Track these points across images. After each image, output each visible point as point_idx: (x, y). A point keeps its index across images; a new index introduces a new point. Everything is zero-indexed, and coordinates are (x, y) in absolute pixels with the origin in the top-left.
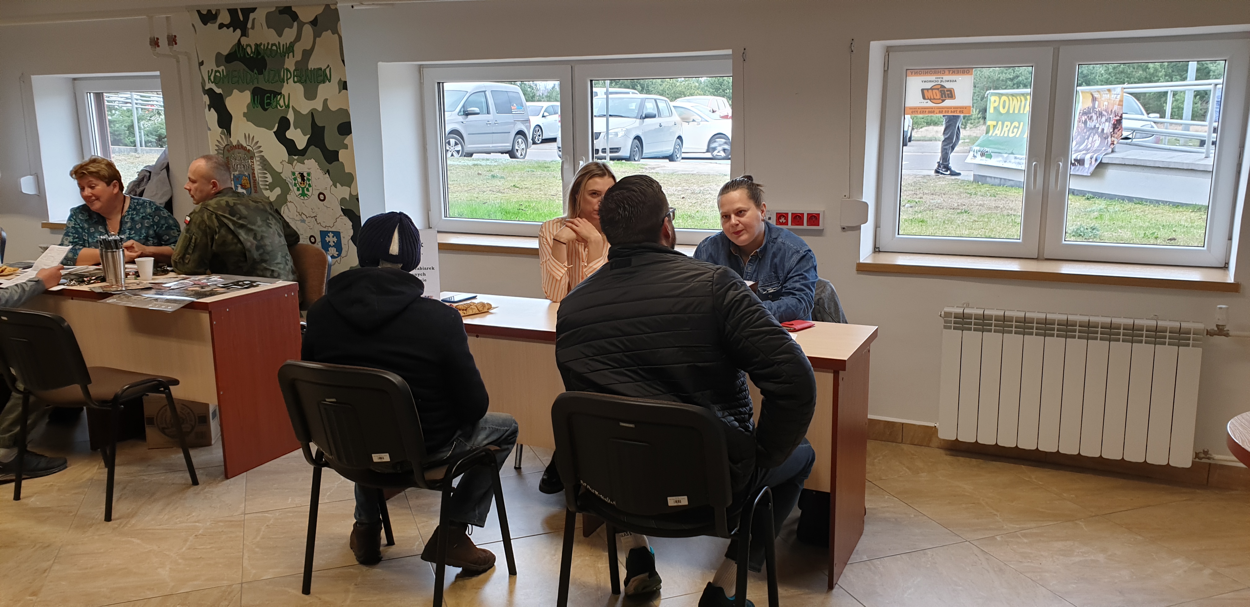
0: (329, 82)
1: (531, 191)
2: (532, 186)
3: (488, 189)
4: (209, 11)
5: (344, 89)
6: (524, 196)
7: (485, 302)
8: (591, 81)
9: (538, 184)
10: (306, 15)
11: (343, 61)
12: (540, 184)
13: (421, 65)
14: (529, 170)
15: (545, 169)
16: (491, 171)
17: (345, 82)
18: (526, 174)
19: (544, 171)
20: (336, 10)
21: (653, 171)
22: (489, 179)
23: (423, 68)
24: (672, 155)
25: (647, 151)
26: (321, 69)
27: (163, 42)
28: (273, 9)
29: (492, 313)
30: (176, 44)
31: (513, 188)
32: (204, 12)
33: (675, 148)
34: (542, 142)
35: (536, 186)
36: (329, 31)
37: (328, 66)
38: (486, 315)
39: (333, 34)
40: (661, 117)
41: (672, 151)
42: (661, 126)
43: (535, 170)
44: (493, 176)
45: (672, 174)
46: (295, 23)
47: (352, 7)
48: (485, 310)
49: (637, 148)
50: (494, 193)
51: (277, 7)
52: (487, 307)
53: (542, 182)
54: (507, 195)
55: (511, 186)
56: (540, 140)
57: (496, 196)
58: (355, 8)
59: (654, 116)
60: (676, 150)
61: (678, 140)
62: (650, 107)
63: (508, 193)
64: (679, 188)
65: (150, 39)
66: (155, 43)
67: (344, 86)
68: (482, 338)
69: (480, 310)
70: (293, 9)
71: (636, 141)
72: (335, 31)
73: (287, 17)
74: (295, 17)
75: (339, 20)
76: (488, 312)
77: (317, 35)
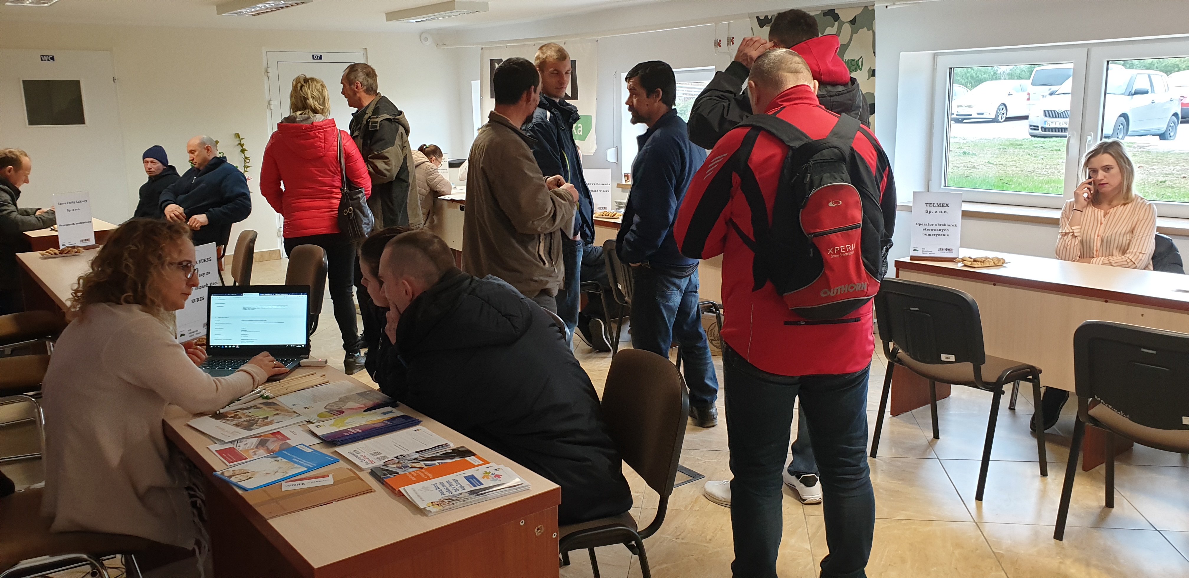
0: (861, 70)
1: (1007, 168)
2: (1007, 163)
3: (962, 165)
4: (766, 17)
5: (872, 76)
6: (1000, 171)
7: (1000, 257)
8: (1108, 62)
9: (1012, 161)
10: (846, 16)
11: (874, 53)
12: (1015, 161)
13: (935, 53)
14: (1001, 147)
15: (1018, 147)
16: (961, 148)
17: (874, 71)
18: (997, 151)
19: (1016, 148)
20: (873, 10)
21: (1142, 149)
22: (960, 155)
23: (937, 56)
24: (1164, 133)
25: (1131, 128)
26: (854, 60)
27: (724, 43)
28: (819, 12)
29: (1005, 267)
30: (733, 44)
31: (988, 165)
32: (762, 18)
33: (1169, 126)
34: (1005, 121)
35: (1011, 163)
36: (865, 28)
37: (861, 57)
38: (1000, 268)
39: (868, 30)
40: (1154, 93)
41: (1164, 129)
42: (1153, 103)
43: (1007, 148)
44: (965, 153)
45: (1168, 153)
46: (837, 23)
47: (887, 7)
48: (999, 263)
49: (1121, 126)
50: (969, 168)
51: (822, 11)
52: (1002, 261)
53: (1016, 158)
54: (982, 171)
55: (986, 163)
56: (1004, 119)
57: (971, 171)
58: (889, 8)
59: (1146, 92)
60: (1170, 128)
61: (1174, 117)
62: (1142, 83)
63: (982, 169)
64: (1178, 168)
65: (715, 41)
66: (718, 44)
67: (873, 73)
68: (999, 287)
69: (996, 263)
70: (836, 12)
71: (1122, 118)
72: (871, 28)
73: (830, 18)
74: (836, 17)
75: (875, 19)
76: (1001, 265)
77: (854, 32)
